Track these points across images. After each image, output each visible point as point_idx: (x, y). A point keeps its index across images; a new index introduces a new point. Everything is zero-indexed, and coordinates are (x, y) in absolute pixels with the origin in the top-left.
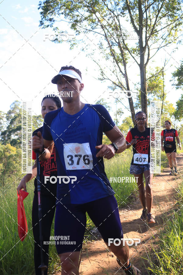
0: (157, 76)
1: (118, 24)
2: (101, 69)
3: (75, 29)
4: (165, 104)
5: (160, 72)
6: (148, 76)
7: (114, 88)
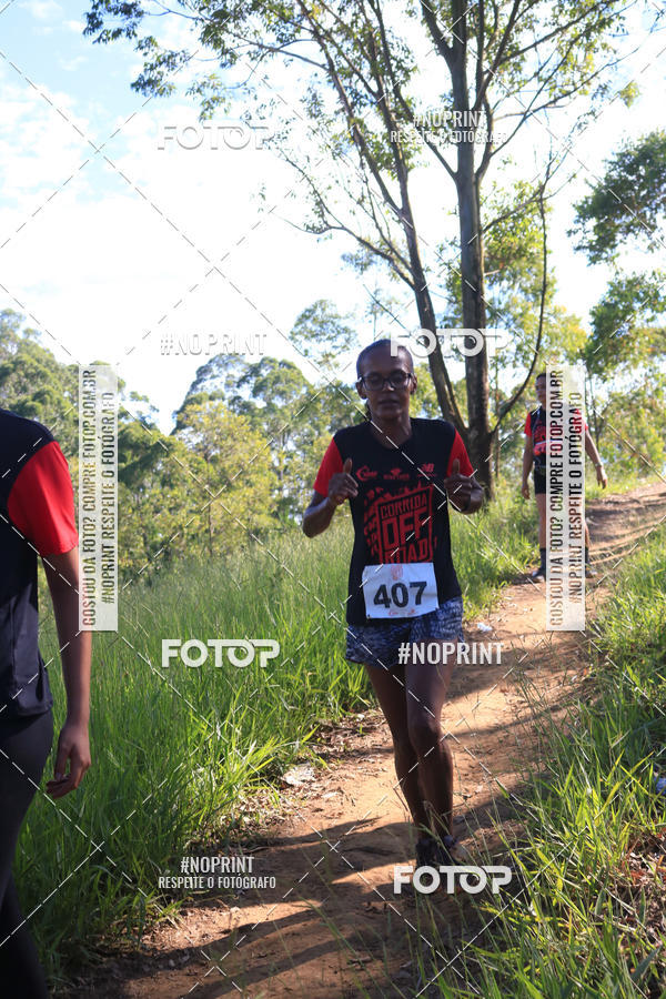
0: (521, 216)
1: (376, 24)
2: (315, 192)
3: (218, 43)
4: (551, 318)
5: (531, 201)
6: (487, 214)
7: (365, 260)
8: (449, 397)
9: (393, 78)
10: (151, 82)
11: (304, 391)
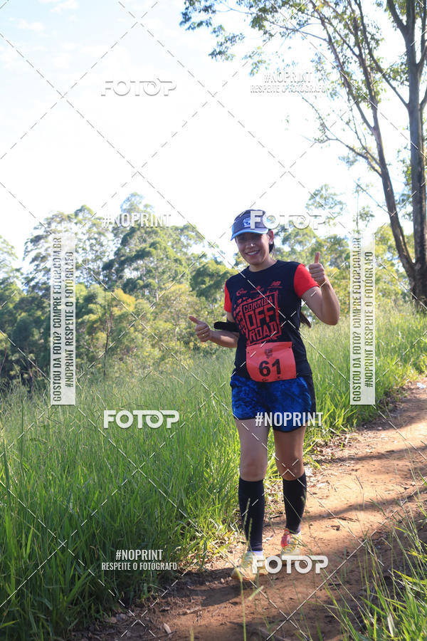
1: (358, 12)
2: (320, 117)
3: (261, 27)
7: (352, 159)
8: (403, 243)
9: (368, 46)
10: (220, 53)
11: (314, 241)
